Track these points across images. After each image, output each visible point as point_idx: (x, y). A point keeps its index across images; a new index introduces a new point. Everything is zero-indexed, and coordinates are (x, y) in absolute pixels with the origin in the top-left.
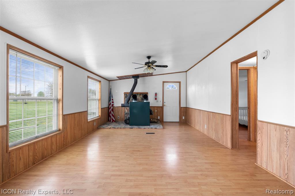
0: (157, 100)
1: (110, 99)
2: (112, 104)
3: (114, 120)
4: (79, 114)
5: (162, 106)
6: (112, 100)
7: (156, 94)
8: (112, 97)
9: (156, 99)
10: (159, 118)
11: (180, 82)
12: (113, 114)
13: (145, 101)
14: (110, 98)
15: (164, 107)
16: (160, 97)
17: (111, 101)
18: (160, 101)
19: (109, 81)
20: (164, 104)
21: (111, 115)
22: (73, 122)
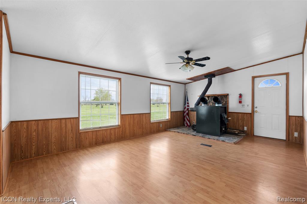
0: (243, 104)
1: (186, 103)
2: (187, 107)
3: (189, 125)
4: (139, 115)
5: (250, 112)
6: (188, 103)
7: (241, 96)
8: (188, 101)
9: (240, 102)
10: (245, 128)
11: (287, 74)
12: (188, 119)
13: (217, 105)
14: (186, 101)
15: (255, 114)
16: (247, 100)
17: (187, 105)
18: (248, 105)
19: (185, 84)
20: (255, 109)
21: (186, 119)
22: (132, 121)
